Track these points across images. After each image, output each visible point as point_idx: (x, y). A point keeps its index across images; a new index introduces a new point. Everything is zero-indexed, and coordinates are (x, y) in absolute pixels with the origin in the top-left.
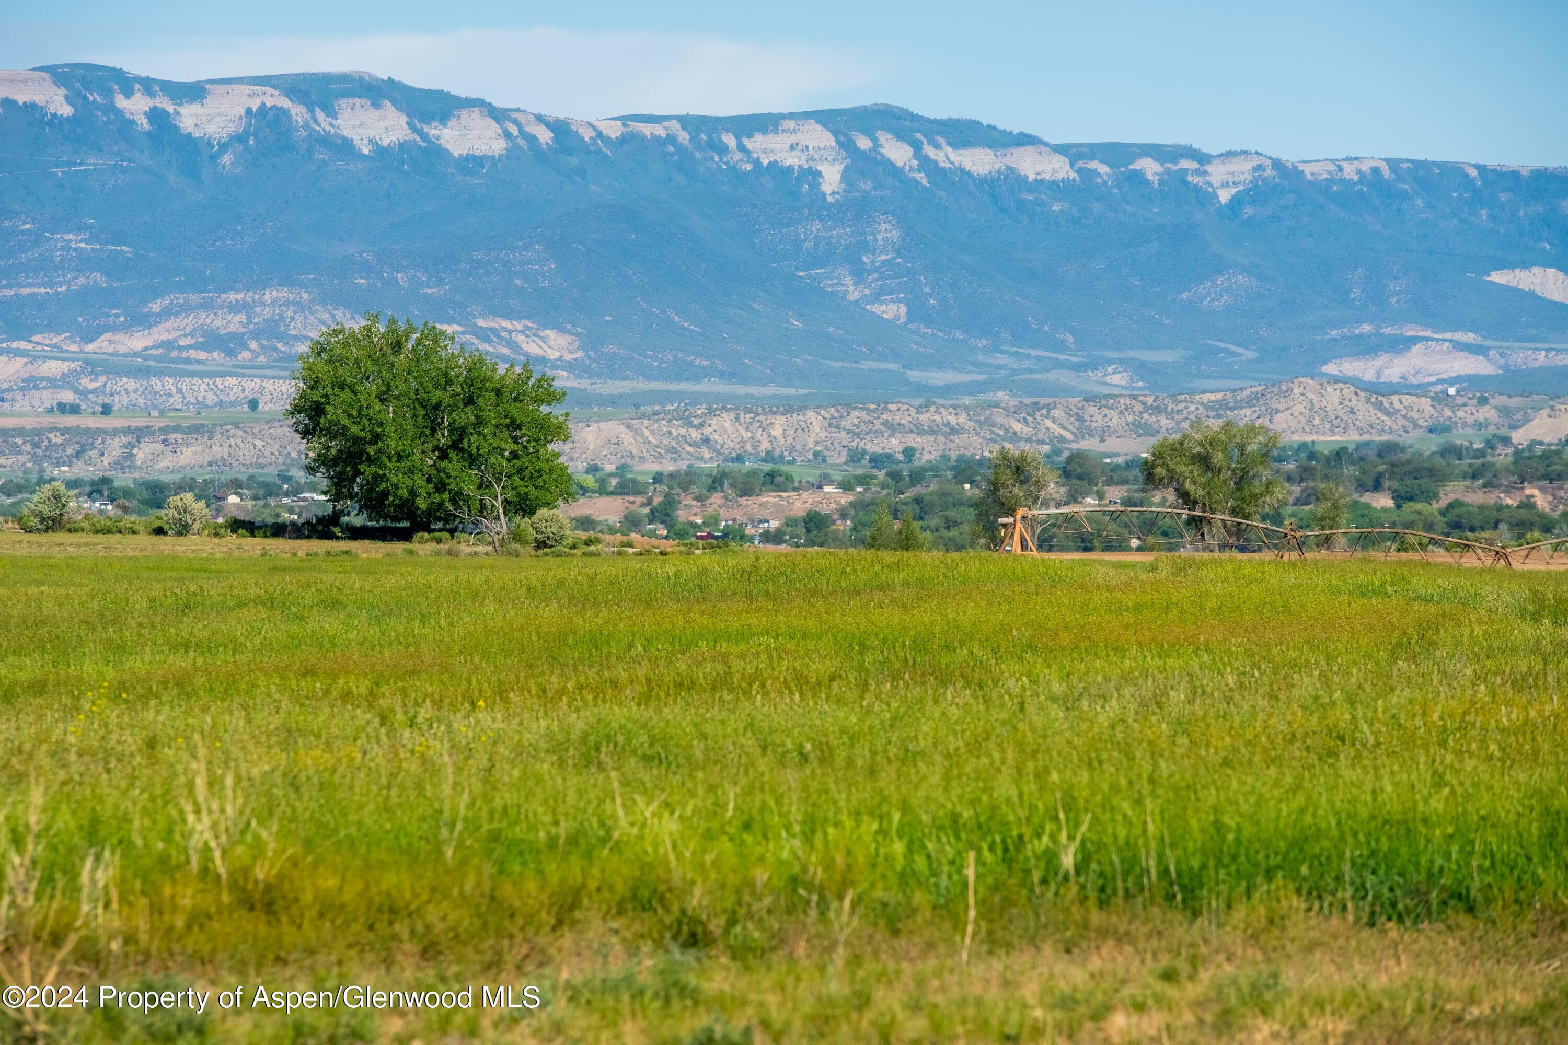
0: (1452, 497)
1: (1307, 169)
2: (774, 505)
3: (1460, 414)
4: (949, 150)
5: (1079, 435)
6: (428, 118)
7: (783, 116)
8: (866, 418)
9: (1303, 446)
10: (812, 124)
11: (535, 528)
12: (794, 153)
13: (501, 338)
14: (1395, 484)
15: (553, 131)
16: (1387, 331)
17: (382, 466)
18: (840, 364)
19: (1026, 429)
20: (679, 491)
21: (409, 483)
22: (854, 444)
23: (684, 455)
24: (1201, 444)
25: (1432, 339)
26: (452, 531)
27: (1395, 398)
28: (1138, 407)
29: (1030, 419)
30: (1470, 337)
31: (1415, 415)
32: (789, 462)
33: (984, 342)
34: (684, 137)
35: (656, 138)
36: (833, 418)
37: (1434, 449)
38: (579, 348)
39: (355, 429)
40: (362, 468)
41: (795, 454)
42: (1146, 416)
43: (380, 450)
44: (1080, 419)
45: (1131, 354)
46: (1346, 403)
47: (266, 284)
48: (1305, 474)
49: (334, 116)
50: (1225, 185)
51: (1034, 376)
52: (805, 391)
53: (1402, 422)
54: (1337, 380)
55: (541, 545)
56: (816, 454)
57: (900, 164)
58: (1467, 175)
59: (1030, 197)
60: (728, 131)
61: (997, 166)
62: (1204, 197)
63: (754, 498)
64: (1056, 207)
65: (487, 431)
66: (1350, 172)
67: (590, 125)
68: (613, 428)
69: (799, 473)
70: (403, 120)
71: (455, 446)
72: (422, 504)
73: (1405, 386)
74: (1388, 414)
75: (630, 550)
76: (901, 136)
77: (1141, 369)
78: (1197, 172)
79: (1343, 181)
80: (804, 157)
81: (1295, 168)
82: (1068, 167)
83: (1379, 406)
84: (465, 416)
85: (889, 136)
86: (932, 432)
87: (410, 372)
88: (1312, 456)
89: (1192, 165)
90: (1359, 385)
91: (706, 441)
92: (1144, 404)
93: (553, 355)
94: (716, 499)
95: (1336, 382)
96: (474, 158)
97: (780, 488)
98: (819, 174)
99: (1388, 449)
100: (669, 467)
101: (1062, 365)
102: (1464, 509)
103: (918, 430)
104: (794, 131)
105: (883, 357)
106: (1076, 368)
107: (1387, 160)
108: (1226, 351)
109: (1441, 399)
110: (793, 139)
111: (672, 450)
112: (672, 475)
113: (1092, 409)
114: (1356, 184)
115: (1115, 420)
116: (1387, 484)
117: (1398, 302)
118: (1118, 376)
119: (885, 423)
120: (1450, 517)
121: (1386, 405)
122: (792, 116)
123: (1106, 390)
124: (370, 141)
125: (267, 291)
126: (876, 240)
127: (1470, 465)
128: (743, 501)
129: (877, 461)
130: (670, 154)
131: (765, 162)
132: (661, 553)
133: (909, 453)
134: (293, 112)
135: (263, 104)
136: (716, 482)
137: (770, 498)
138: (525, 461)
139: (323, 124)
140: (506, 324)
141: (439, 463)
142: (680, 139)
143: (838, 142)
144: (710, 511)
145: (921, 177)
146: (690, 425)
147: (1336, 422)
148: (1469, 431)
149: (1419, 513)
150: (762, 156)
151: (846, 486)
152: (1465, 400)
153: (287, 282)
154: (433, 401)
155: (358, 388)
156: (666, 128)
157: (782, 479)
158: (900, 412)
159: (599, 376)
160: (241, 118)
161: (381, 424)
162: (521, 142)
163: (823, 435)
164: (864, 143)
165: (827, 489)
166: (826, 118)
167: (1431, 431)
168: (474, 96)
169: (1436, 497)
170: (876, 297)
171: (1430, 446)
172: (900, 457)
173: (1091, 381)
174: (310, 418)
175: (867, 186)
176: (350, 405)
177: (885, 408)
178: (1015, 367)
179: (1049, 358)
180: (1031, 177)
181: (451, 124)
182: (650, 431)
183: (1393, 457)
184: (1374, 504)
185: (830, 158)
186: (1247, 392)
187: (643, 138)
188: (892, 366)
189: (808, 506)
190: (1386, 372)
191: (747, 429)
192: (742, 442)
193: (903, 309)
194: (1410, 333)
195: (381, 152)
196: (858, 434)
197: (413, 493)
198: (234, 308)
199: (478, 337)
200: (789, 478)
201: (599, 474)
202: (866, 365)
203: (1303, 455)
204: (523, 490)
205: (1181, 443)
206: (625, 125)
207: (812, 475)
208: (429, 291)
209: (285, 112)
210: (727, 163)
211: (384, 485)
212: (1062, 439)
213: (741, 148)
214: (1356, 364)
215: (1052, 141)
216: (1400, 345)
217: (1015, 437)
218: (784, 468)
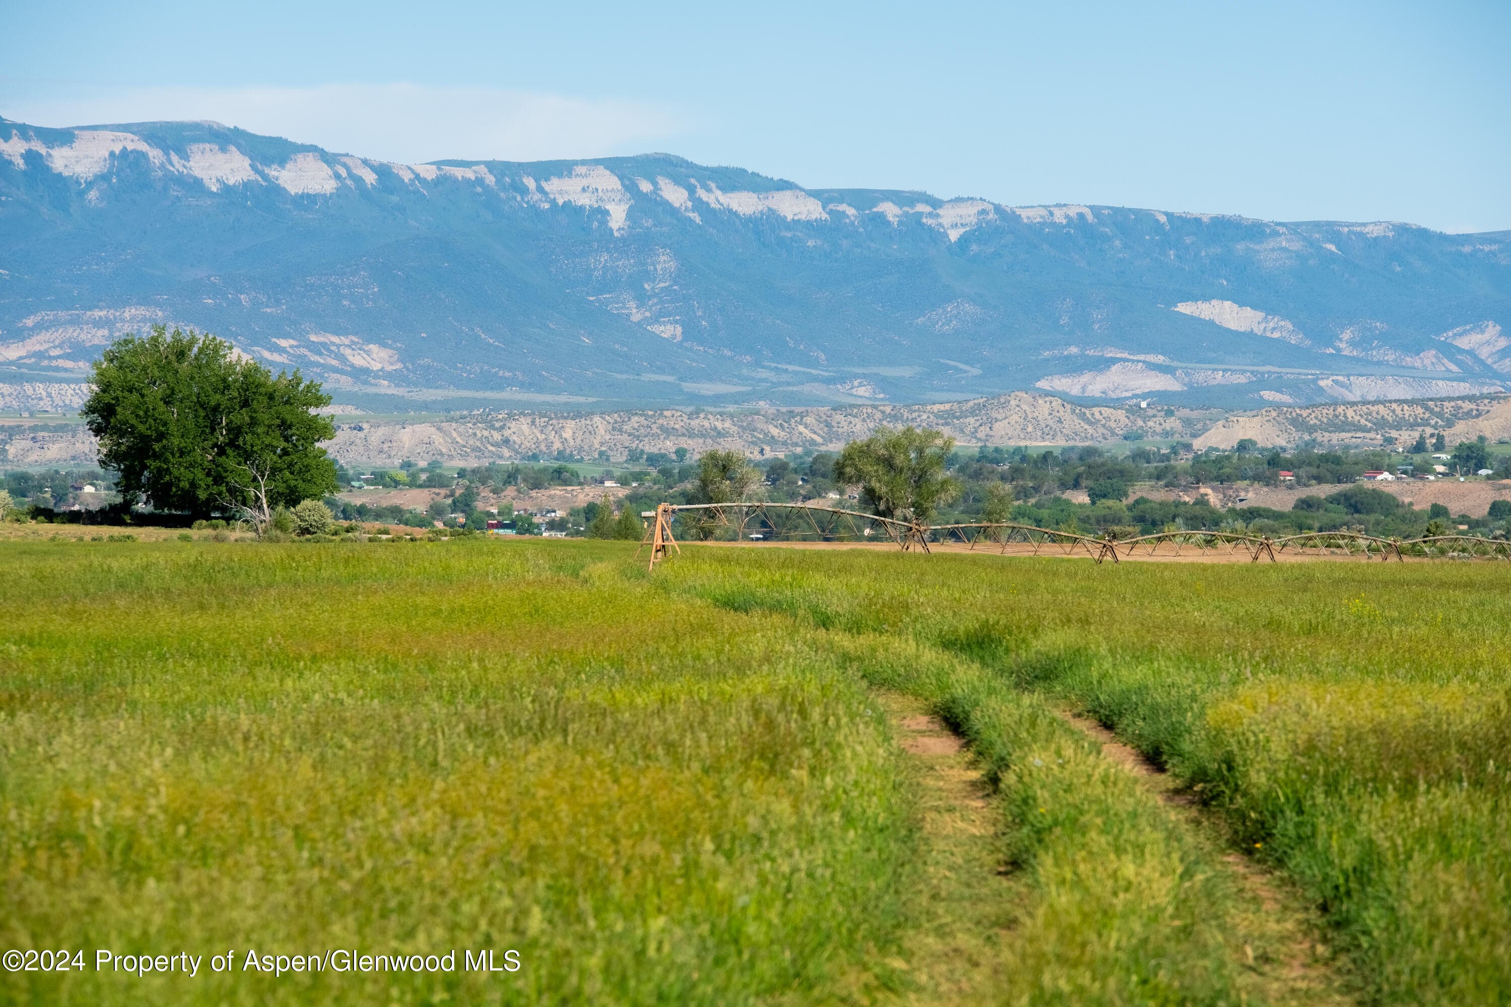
0: (1139, 495)
1: (1024, 214)
2: (560, 497)
3: (1151, 424)
4: (719, 193)
5: (828, 440)
6: (268, 161)
7: (576, 163)
8: (645, 423)
9: (1018, 450)
10: (601, 169)
11: (299, 517)
12: (585, 195)
13: (331, 351)
14: (1090, 483)
15: (377, 173)
16: (1091, 353)
17: (166, 461)
18: (624, 376)
19: (782, 434)
20: (478, 484)
21: (191, 476)
22: (634, 446)
23: (487, 454)
24: (886, 447)
25: (1126, 360)
26: (228, 520)
27: (1096, 410)
28: (878, 415)
29: (786, 425)
30: (1160, 359)
31: (1112, 424)
32: (577, 461)
33: (748, 358)
34: (490, 179)
35: (467, 181)
36: (616, 422)
37: (1128, 453)
38: (399, 360)
39: (142, 428)
40: (148, 462)
41: (583, 454)
42: (885, 423)
43: (164, 447)
44: (828, 425)
45: (874, 370)
46: (1055, 413)
47: (125, 303)
48: (1015, 473)
49: (187, 159)
50: (955, 226)
51: (791, 388)
52: (595, 400)
53: (1101, 430)
54: (1047, 394)
55: (305, 531)
56: (601, 454)
57: (677, 205)
58: (1157, 221)
59: (789, 235)
60: (529, 175)
61: (760, 208)
62: (936, 236)
63: (542, 491)
64: (811, 243)
65: (260, 430)
66: (1059, 217)
67: (409, 168)
68: (425, 430)
69: (584, 470)
70: (247, 162)
71: (232, 443)
72: (202, 495)
73: (1105, 400)
74: (1090, 423)
75: (384, 537)
76: (678, 180)
77: (883, 383)
78: (930, 215)
79: (1053, 224)
80: (594, 198)
81: (1014, 212)
82: (820, 209)
83: (1083, 416)
84: (242, 417)
85: (667, 181)
86: (702, 436)
87: (192, 378)
88: (1024, 458)
89: (927, 209)
90: (1066, 398)
91: (506, 441)
92: (883, 412)
93: (376, 366)
94: (510, 491)
95: (1046, 395)
96: (309, 196)
97: (566, 483)
98: (607, 213)
99: (1089, 452)
100: (472, 463)
101: (815, 379)
102: (1148, 505)
103: (690, 433)
104: (586, 176)
105: (661, 371)
106: (828, 381)
107: (1091, 208)
108: (955, 368)
109: (1135, 411)
110: (585, 182)
111: (475, 449)
112: (474, 471)
113: (839, 417)
114: (1064, 227)
115: (859, 426)
116: (1084, 483)
117: (1100, 328)
118: (863, 388)
119: (661, 427)
120: (1136, 512)
121: (1088, 415)
122: (584, 162)
123: (852, 401)
124: (218, 180)
125: (127, 310)
126: (656, 269)
127: (1156, 468)
128: (533, 493)
129: (652, 460)
130: (479, 195)
131: (560, 202)
132: (412, 540)
133: (681, 453)
134: (151, 155)
135: (125, 148)
136: (511, 477)
137: (557, 491)
138: (294, 457)
139: (177, 166)
140: (335, 339)
141: (217, 458)
142: (487, 181)
143: (623, 185)
144: (504, 502)
145: (696, 217)
146: (493, 427)
147: (1046, 430)
148: (1158, 438)
149: (1109, 508)
150: (557, 196)
151: (623, 482)
152: (1155, 412)
153: (144, 301)
154: (213, 403)
155: (144, 392)
156: (475, 172)
157: (568, 475)
158: (675, 419)
159: (415, 385)
160: (105, 160)
161: (165, 424)
162: (349, 182)
163: (608, 437)
164: (645, 186)
165: (608, 484)
166: (613, 165)
167: (1126, 438)
168: (308, 143)
169: (1126, 495)
170: (656, 320)
171: (1122, 451)
172: (674, 457)
173: (839, 393)
174: (103, 417)
175: (648, 223)
176: (137, 407)
177: (661, 414)
178: (775, 380)
179: (803, 373)
180: (789, 218)
181: (288, 166)
182: (456, 432)
183: (1091, 461)
184: (1074, 501)
185: (616, 199)
186: (971, 403)
187: (455, 180)
188: (670, 379)
189: (589, 499)
190: (1090, 387)
191: (542, 432)
192: (538, 443)
193: (679, 329)
194: (1110, 355)
195: (227, 190)
196: (638, 437)
197: (193, 485)
198: (98, 324)
199: (310, 351)
200: (575, 474)
201: (412, 470)
202: (647, 377)
203: (1017, 458)
204: (293, 483)
205: (868, 446)
206: (439, 169)
207: (597, 472)
208: (268, 310)
209: (143, 155)
210: (528, 203)
211: (167, 478)
212: (813, 442)
213: (540, 189)
214: (1064, 381)
215: (807, 187)
216: (1102, 365)
217: (772, 441)
218: (572, 466)
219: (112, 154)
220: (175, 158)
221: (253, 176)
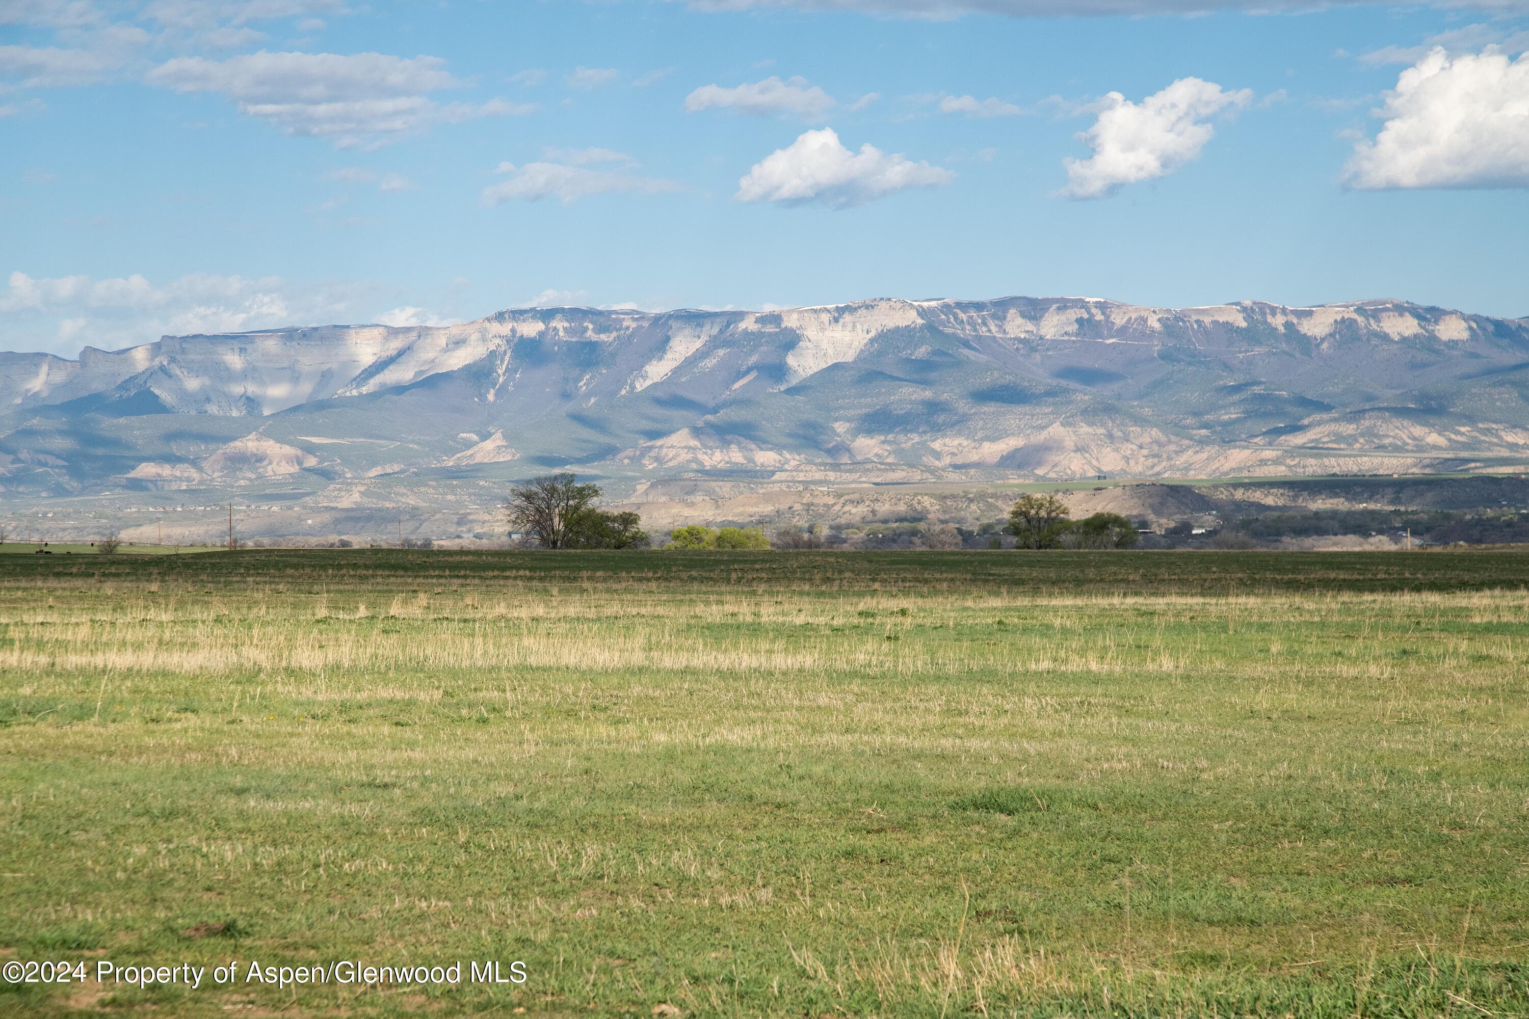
6: (1429, 321)
15: (1495, 325)
49: (1380, 322)
70: (1416, 322)
96: (1453, 341)
124: (1398, 334)
134: (1358, 320)
135: (1344, 317)
139: (1375, 326)
160: (1332, 325)
162: (1478, 332)
168: (1452, 308)
181: (1441, 324)
195: (1404, 340)
209: (1355, 321)
219: (1336, 321)
220: (1372, 322)
221: (1420, 331)
